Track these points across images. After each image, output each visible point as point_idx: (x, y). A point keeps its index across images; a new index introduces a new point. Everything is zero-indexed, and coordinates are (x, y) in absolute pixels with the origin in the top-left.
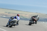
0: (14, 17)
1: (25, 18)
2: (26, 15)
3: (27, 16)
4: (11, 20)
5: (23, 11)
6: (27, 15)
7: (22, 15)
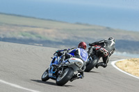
0: (70, 51)
1: (42, 40)
2: (46, 30)
3: (48, 34)
4: (61, 61)
5: (39, 19)
6: (50, 31)
7: (35, 29)
